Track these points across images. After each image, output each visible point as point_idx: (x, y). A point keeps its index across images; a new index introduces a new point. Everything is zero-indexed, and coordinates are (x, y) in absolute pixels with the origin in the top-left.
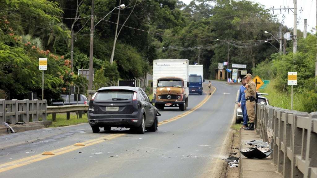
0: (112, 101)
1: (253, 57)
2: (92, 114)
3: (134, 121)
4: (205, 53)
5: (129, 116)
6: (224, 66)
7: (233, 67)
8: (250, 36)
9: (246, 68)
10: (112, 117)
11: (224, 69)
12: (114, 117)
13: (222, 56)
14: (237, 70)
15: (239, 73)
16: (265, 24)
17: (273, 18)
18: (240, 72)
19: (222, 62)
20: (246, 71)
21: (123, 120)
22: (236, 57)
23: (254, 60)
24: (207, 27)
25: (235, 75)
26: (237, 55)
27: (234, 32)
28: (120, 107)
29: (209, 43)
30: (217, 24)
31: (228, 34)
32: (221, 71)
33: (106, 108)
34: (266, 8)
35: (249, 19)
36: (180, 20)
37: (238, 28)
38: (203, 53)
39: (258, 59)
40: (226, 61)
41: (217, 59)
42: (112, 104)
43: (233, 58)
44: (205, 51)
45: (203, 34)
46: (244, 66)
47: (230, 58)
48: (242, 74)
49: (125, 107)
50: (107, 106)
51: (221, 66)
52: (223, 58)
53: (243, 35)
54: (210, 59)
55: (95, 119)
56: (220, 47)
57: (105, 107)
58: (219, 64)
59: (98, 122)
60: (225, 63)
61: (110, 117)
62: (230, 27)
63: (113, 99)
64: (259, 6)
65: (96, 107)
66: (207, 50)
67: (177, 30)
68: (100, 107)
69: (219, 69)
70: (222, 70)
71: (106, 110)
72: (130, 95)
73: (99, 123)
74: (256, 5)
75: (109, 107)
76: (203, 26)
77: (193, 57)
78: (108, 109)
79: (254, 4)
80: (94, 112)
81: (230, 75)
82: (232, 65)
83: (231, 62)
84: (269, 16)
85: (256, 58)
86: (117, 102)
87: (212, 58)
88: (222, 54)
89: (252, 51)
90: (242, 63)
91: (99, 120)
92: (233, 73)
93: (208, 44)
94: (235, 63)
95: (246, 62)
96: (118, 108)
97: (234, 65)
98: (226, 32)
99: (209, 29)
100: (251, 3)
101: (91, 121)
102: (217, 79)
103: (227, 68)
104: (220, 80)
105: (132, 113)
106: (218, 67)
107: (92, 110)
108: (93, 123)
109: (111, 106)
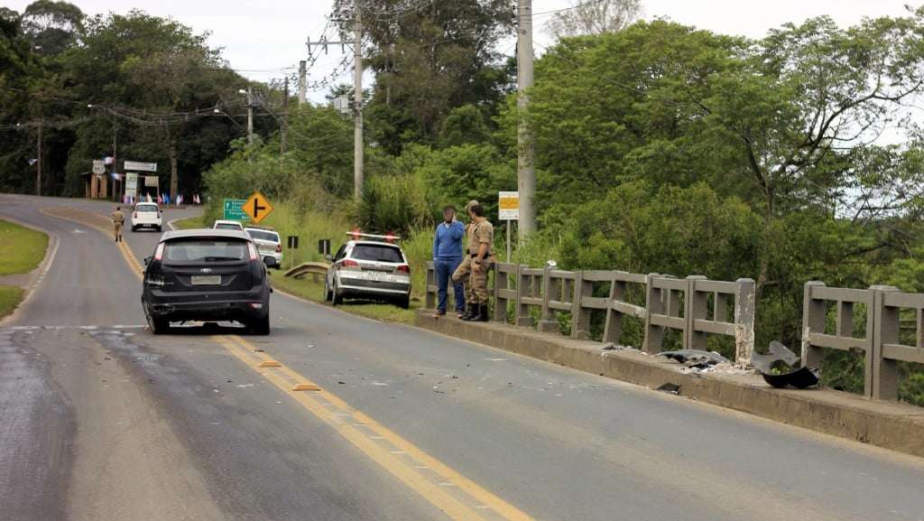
0: (203, 263)
1: (171, 146)
2: (159, 291)
3: (255, 306)
4: (50, 136)
5: (245, 296)
6: (106, 166)
7: (126, 168)
8: (164, 97)
9: (155, 170)
10: (206, 300)
11: (106, 173)
12: (211, 297)
13: (95, 145)
14: (135, 176)
15: (141, 181)
16: (198, 69)
17: (211, 56)
18: (144, 179)
19: (100, 157)
20: (157, 177)
21: (232, 304)
22: (133, 145)
23: (173, 153)
24: (55, 76)
25: (131, 186)
26: (133, 140)
27: (123, 89)
28: (223, 275)
29: (61, 113)
30: (82, 71)
31: (108, 93)
32: (100, 177)
33: (193, 278)
34: (194, 34)
35: (161, 60)
36: (30, 63)
37: (136, 81)
38: (46, 137)
39: (183, 151)
40: (111, 155)
41: (84, 150)
42: (205, 270)
43: (124, 148)
44: (49, 133)
45: (45, 93)
46: (153, 167)
47: (118, 148)
48: (147, 183)
49: (234, 277)
50: (195, 275)
51: (99, 167)
52: (99, 147)
53: (148, 95)
54: (68, 150)
55: (167, 305)
56: (91, 123)
57: (189, 275)
58: (95, 162)
59: (174, 309)
60: (108, 160)
61: (203, 297)
62: (114, 76)
63: (207, 259)
64: (178, 29)
65: (169, 277)
66: (55, 130)
67: (26, 85)
68: (177, 277)
69: (96, 175)
70: (102, 175)
71: (193, 283)
72: (241, 248)
73: (176, 312)
74: (173, 26)
75: (198, 278)
76: (46, 73)
77: (21, 146)
78: (195, 281)
79: (166, 23)
80: (162, 288)
81: (121, 186)
82: (123, 164)
83: (122, 157)
84: (203, 52)
85: (177, 148)
86: (215, 263)
87: (72, 149)
88: (98, 139)
89: (168, 133)
90: (145, 160)
91: (176, 306)
92: (127, 182)
93: (58, 116)
94: (131, 159)
95: (156, 156)
96: (220, 277)
97: (128, 165)
98: (106, 88)
99: (58, 80)
100: (161, 20)
101: (157, 308)
102: (90, 196)
103: (112, 171)
104: (98, 198)
105: (250, 289)
106: (91, 169)
107: (159, 283)
108: (163, 313)
109: (204, 274)
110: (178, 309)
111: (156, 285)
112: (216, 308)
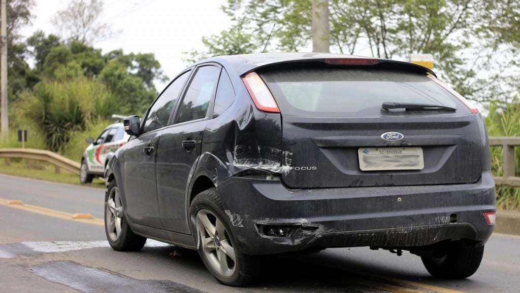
10: (400, 208)
21: (454, 216)
28: (427, 148)
33: (362, 154)
42: (391, 136)
55: (303, 221)
61: (388, 203)
71: (364, 168)
75: (372, 153)
91: (327, 224)
96: (420, 152)
107: (275, 167)
108: (288, 242)
109: (388, 146)
110: (330, 232)
111: (265, 173)
112: (421, 226)
